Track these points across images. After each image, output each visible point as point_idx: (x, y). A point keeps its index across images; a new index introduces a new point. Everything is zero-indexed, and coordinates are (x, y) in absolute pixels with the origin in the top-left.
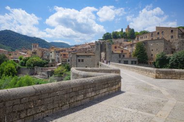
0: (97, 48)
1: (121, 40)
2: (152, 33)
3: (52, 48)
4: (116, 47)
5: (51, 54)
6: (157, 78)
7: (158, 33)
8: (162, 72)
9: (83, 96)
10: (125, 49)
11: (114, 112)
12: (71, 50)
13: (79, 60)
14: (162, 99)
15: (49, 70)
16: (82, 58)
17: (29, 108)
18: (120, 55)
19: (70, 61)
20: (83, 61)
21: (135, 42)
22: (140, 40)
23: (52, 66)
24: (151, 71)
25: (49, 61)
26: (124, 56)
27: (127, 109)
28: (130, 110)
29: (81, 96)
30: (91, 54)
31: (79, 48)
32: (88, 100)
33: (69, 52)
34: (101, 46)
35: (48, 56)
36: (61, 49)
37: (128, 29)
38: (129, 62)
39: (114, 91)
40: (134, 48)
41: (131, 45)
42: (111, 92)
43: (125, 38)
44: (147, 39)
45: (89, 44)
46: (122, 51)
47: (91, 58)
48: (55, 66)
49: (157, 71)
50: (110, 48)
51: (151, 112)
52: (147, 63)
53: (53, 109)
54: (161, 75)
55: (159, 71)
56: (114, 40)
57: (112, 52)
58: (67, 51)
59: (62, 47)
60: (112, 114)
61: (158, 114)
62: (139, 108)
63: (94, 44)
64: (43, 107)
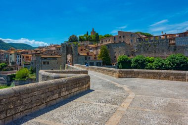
0: (64, 50)
1: (87, 43)
2: (115, 37)
3: (12, 49)
4: (81, 50)
5: (10, 56)
6: (120, 77)
7: (120, 37)
8: (124, 72)
9: (57, 95)
10: (91, 51)
11: (87, 107)
12: (34, 52)
13: (44, 63)
14: (124, 94)
15: (8, 74)
16: (48, 61)
17: (9, 109)
18: (86, 58)
19: (34, 63)
20: (48, 63)
21: (99, 45)
22: (105, 43)
23: (12, 69)
24: (115, 72)
25: (9, 64)
26: (89, 58)
27: (97, 103)
28: (99, 103)
29: (56, 96)
30: (57, 56)
31: (44, 50)
32: (62, 98)
33: (33, 54)
34: (67, 48)
35: (7, 59)
36: (23, 51)
37: (93, 32)
38: (95, 64)
39: (84, 90)
40: (99, 50)
41: (96, 47)
42: (82, 90)
43: (90, 40)
44: (110, 42)
45: (55, 46)
46: (88, 53)
47: (56, 61)
48: (16, 69)
49: (119, 71)
50: (76, 50)
51: (116, 104)
52: (111, 65)
53: (31, 108)
54: (123, 74)
55: (121, 71)
56: (80, 43)
57: (79, 54)
58: (30, 52)
59: (23, 48)
60: (85, 108)
61: (122, 105)
62: (107, 102)
63: (60, 46)
64: (22, 107)
